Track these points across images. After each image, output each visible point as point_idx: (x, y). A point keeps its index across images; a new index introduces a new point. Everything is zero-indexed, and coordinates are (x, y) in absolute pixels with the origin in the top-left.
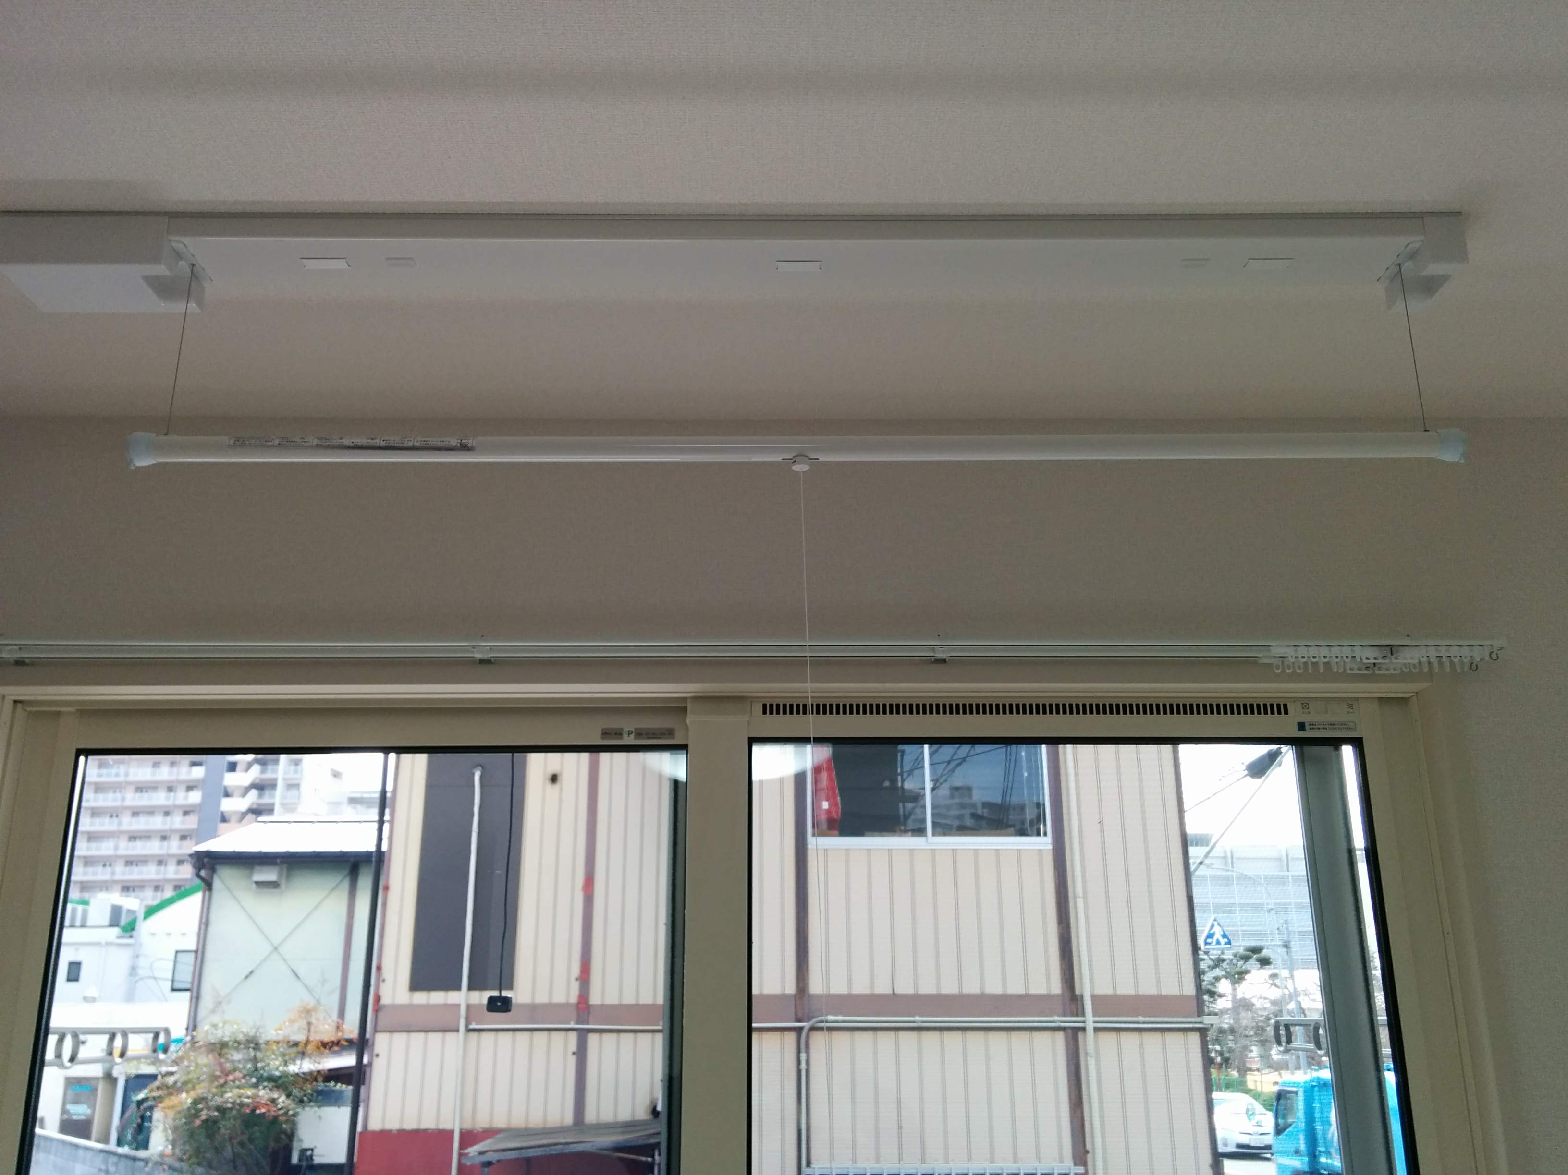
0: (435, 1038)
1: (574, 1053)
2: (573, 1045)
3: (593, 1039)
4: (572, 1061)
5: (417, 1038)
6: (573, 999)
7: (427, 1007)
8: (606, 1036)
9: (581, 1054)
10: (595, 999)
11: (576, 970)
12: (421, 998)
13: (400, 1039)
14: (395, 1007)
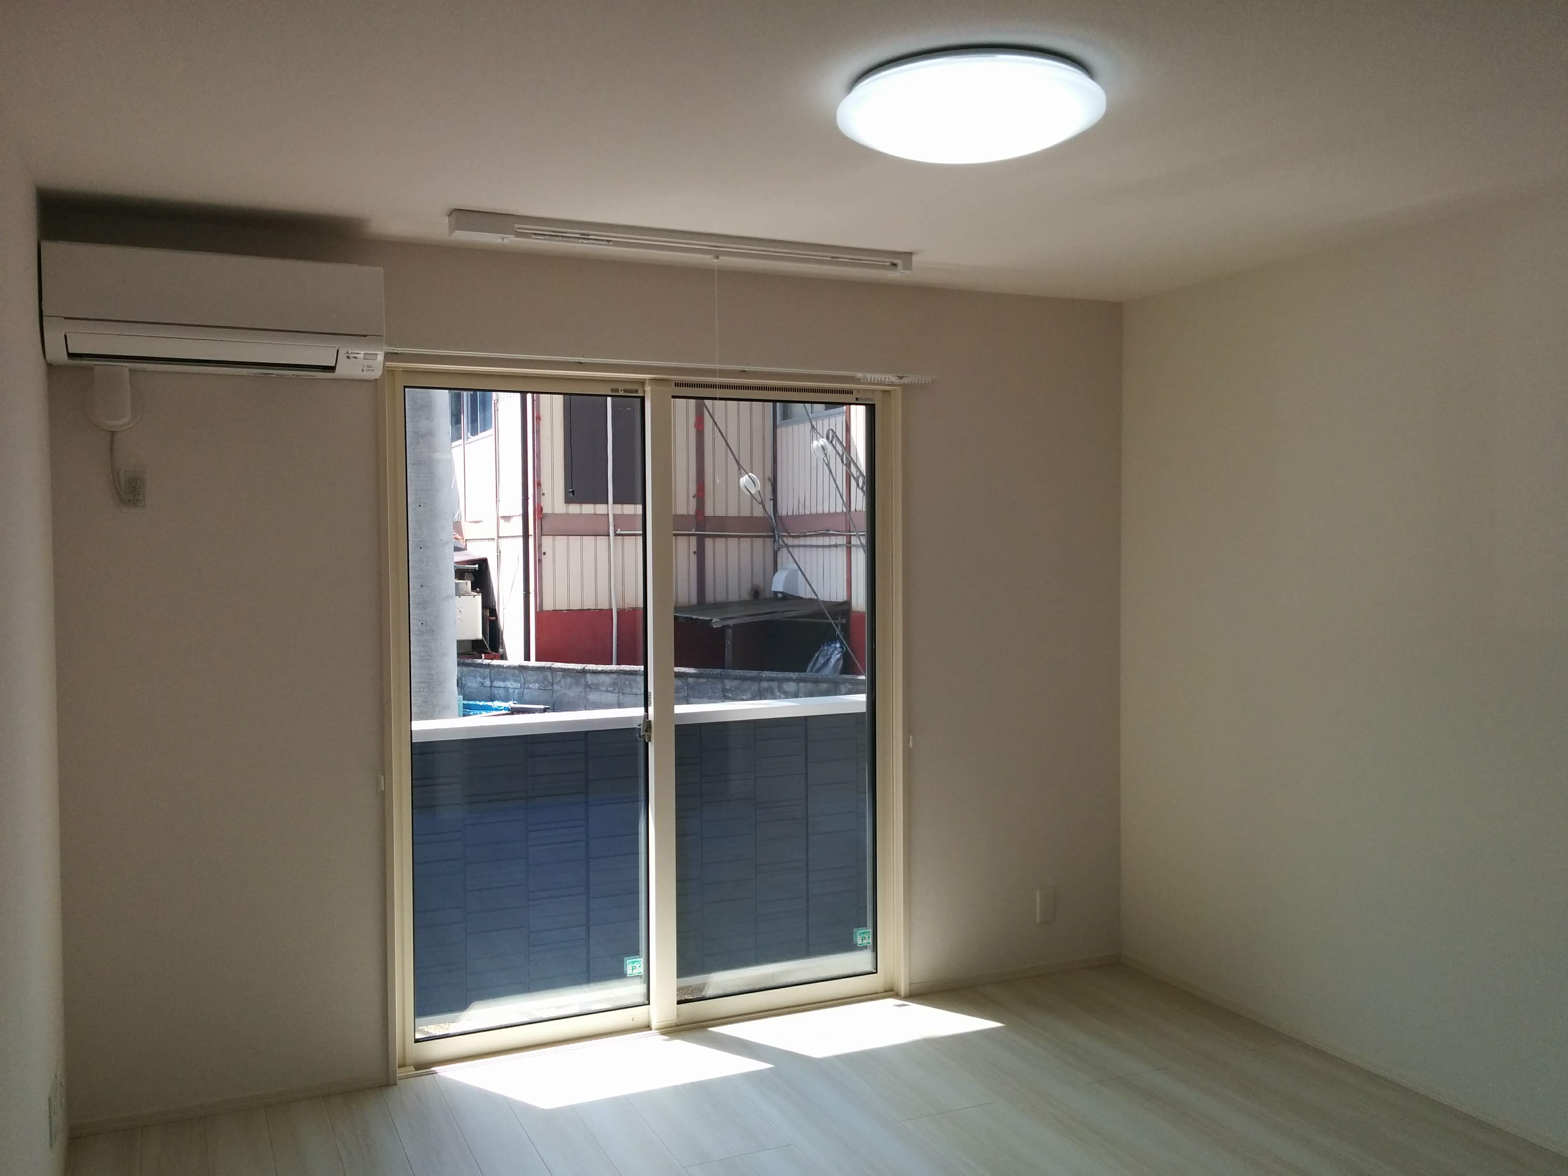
0: (589, 541)
1: (695, 553)
2: (694, 548)
3: (709, 542)
4: (694, 558)
5: (575, 541)
6: (692, 511)
7: (580, 516)
8: (718, 540)
9: (700, 553)
10: (709, 512)
11: (693, 490)
12: (574, 509)
13: (561, 541)
14: (555, 516)
